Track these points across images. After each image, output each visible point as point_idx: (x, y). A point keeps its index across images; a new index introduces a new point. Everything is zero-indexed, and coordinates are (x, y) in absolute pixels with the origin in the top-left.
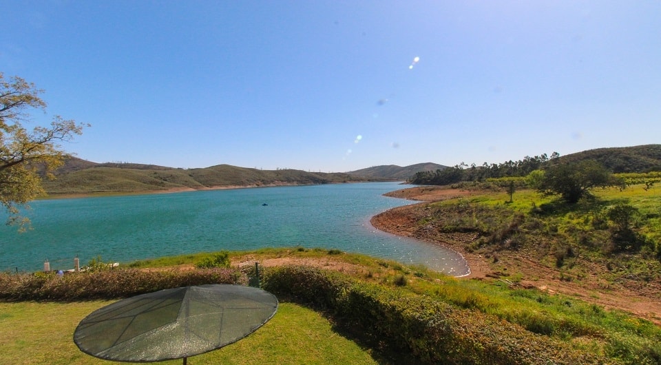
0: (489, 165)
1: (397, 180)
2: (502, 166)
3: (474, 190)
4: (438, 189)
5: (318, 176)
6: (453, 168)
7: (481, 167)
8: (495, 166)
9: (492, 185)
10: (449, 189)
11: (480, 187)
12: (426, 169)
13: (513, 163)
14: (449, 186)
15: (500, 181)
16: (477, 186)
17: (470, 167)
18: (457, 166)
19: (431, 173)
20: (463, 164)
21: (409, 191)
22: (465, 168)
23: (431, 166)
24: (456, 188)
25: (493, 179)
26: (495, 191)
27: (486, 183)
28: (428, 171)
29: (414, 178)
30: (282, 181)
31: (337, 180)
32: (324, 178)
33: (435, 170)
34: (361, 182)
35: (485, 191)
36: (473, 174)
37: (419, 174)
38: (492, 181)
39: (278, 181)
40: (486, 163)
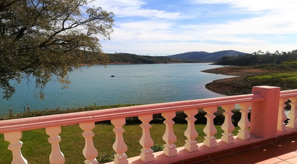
0: (280, 52)
1: (206, 62)
2: (289, 53)
3: (273, 70)
4: (244, 69)
5: (146, 58)
6: (251, 55)
7: (274, 54)
8: (285, 53)
10: (253, 68)
11: (278, 68)
14: (252, 67)
15: (293, 64)
16: (275, 67)
17: (265, 53)
18: (255, 53)
19: (234, 57)
20: (260, 51)
21: (217, 69)
22: (260, 54)
23: (232, 52)
24: (258, 68)
25: (287, 62)
26: (289, 70)
27: (281, 65)
28: (232, 56)
29: (220, 61)
30: (119, 61)
31: (160, 61)
32: (150, 60)
33: (237, 55)
34: (178, 63)
35: (282, 70)
36: (267, 58)
37: (224, 58)
38: (286, 64)
39: (116, 61)
40: (277, 51)
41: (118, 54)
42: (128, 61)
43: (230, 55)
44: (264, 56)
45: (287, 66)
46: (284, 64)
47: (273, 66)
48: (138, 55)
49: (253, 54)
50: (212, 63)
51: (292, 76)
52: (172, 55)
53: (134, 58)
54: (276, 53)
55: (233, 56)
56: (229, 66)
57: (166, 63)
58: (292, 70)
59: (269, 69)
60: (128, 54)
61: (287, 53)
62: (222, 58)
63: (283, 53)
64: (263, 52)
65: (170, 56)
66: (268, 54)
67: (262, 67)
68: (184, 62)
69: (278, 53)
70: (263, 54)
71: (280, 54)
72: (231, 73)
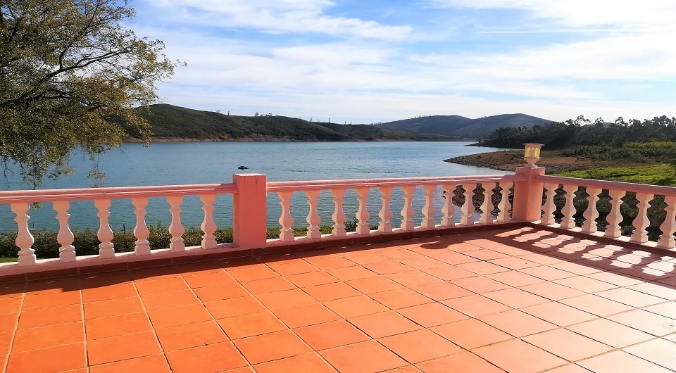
0: (626, 121)
1: (461, 139)
2: (647, 122)
3: (603, 159)
5: (326, 129)
6: (562, 124)
7: (612, 124)
8: (636, 122)
9: (633, 154)
10: (559, 155)
11: (613, 155)
12: (515, 125)
13: (668, 120)
14: (559, 152)
15: (648, 147)
16: (607, 154)
17: (593, 122)
18: (570, 121)
19: (523, 130)
20: (582, 117)
21: (479, 157)
22: (582, 124)
23: (522, 119)
24: (570, 155)
25: (636, 144)
27: (622, 149)
28: (519, 128)
29: (491, 137)
30: (263, 134)
31: (357, 136)
32: (335, 132)
33: (530, 126)
34: (398, 140)
35: (621, 161)
36: (597, 133)
37: (502, 132)
38: (633, 147)
39: (257, 133)
40: (620, 118)
41: (262, 117)
42: (283, 134)
43: (516, 125)
44: (589, 129)
45: (635, 152)
46: (629, 147)
47: (604, 152)
48: (308, 120)
49: (566, 123)
50: (475, 143)
51: (632, 175)
52: (385, 122)
53: (298, 128)
54: (617, 122)
55: (522, 128)
56: (507, 150)
57: (370, 139)
58: (644, 162)
59: (594, 158)
60: (287, 118)
61: (642, 122)
62: (497, 130)
63: (632, 123)
64: (588, 120)
65: (380, 124)
66: (599, 124)
67: (580, 154)
68: (412, 139)
69: (622, 122)
70: (588, 123)
71: (626, 124)
72: (510, 166)
